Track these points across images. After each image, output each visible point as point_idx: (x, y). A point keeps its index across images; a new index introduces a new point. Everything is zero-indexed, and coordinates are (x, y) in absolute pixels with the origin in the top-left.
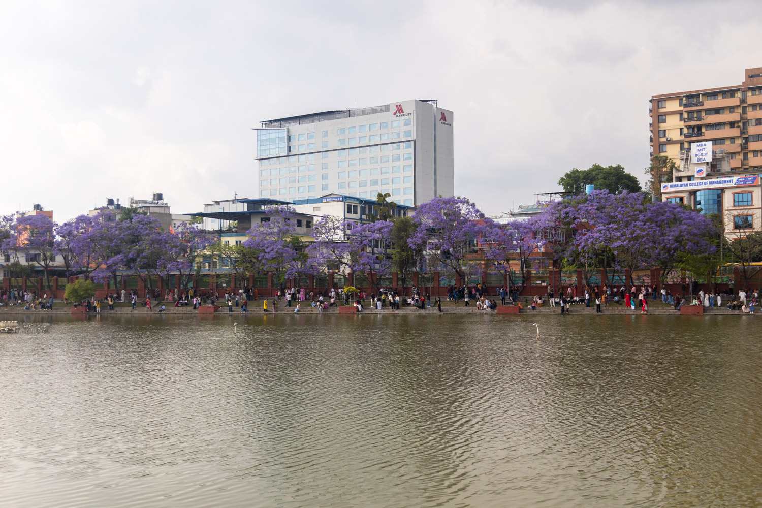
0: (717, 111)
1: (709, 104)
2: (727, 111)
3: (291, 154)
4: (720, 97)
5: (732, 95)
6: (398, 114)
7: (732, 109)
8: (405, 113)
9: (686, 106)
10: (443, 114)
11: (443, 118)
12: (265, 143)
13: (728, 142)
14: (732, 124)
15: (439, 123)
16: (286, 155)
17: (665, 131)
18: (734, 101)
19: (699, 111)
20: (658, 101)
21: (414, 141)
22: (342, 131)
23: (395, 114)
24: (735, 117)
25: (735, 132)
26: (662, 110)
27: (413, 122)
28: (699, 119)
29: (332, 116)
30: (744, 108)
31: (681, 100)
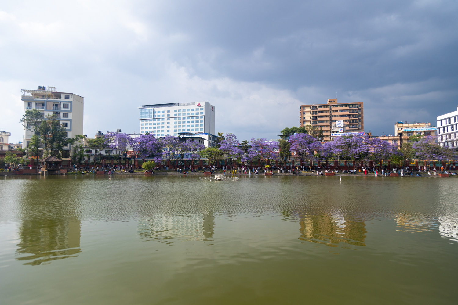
0: (322, 112)
1: (320, 109)
2: (325, 112)
3: (154, 118)
4: (323, 107)
5: (327, 107)
6: (198, 106)
7: (327, 111)
8: (201, 106)
9: (312, 109)
10: (212, 107)
11: (212, 109)
12: (143, 114)
13: (325, 122)
14: (327, 116)
15: (211, 110)
16: (152, 118)
17: (305, 117)
18: (328, 109)
19: (316, 111)
20: (303, 107)
21: (204, 116)
22: (175, 111)
23: (197, 106)
24: (328, 114)
25: (328, 119)
26: (304, 110)
27: (204, 109)
28: (316, 114)
29: (172, 105)
30: (331, 111)
31: (310, 107)
